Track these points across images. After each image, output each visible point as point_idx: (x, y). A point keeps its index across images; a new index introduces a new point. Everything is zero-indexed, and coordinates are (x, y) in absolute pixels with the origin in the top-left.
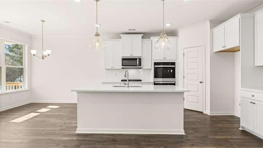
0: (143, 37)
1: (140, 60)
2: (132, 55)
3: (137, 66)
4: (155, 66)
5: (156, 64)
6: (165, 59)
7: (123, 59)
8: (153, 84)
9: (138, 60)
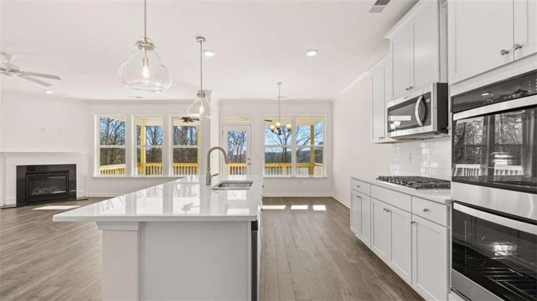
6: (516, 53)
7: (389, 110)
8: (448, 209)
9: (418, 102)
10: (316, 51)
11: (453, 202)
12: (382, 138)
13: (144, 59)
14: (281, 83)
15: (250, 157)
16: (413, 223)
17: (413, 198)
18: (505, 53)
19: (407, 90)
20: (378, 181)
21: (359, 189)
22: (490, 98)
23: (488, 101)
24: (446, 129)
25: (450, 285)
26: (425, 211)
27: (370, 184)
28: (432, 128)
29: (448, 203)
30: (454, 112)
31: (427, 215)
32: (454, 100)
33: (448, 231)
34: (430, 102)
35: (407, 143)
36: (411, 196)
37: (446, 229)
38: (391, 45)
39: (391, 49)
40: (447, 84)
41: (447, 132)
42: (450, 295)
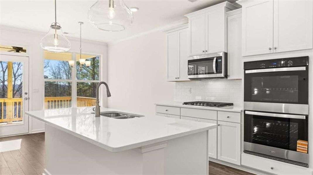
0: (229, 9)
1: (219, 60)
2: (206, 51)
3: (213, 73)
4: (247, 72)
5: (248, 65)
6: (274, 50)
7: (190, 62)
8: (241, 114)
9: (215, 60)
10: (138, 9)
11: (245, 111)
12: (178, 78)
14: (82, 23)
15: (27, 92)
16: (219, 125)
17: (218, 112)
18: (270, 49)
19: (204, 51)
20: (185, 106)
21: (166, 112)
22: (263, 66)
23: (263, 67)
24: (226, 76)
25: (243, 150)
26: (228, 117)
27: (180, 108)
28: (222, 75)
29: (240, 111)
30: (245, 70)
31: (229, 120)
32: (246, 64)
33: (241, 125)
34: (221, 61)
35: (188, 82)
36: (217, 111)
37: (240, 124)
38: (189, 22)
39: (189, 24)
40: (227, 53)
41: (227, 78)
42: (242, 154)
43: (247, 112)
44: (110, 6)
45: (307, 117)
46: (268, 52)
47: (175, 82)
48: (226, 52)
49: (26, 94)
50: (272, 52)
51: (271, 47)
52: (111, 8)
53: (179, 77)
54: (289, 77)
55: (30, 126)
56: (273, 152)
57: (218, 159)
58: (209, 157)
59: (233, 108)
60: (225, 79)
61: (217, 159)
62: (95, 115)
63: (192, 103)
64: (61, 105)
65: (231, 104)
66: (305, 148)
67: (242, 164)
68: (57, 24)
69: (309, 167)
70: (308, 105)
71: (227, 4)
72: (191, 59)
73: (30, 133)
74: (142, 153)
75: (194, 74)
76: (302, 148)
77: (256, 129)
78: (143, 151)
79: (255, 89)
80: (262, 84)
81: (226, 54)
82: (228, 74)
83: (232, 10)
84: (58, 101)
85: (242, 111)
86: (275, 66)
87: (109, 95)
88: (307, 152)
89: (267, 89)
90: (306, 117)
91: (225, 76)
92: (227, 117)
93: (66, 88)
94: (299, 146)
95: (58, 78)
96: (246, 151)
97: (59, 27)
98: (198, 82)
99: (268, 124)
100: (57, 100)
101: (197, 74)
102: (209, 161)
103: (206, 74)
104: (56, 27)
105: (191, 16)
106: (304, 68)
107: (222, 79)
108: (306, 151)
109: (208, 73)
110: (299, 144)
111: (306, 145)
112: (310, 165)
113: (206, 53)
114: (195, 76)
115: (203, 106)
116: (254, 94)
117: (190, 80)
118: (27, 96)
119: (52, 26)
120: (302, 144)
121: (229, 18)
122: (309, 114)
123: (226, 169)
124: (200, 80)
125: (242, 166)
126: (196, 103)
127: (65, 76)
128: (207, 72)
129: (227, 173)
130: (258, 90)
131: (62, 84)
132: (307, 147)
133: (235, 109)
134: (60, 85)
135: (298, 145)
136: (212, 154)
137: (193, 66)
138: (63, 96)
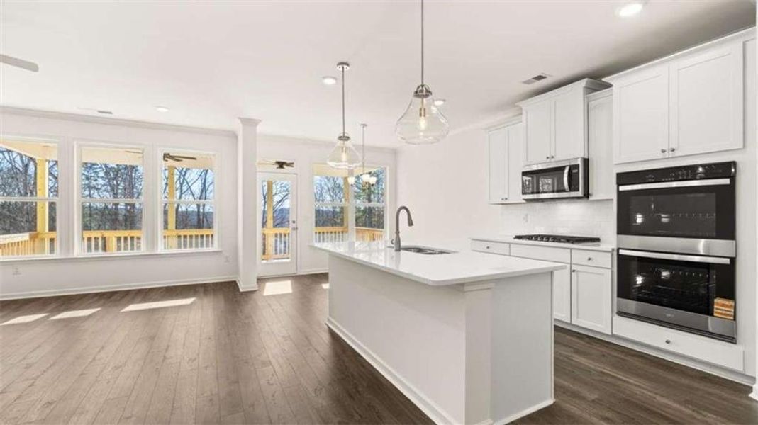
0: (591, 89)
1: (575, 171)
2: (553, 157)
3: (564, 191)
4: (622, 188)
5: (623, 178)
6: (671, 153)
7: (524, 174)
8: (612, 255)
9: (566, 171)
10: (444, 100)
11: (618, 250)
12: (506, 199)
13: (421, 109)
14: (365, 125)
15: (295, 220)
16: (574, 271)
17: (573, 251)
18: (663, 151)
19: (548, 158)
20: (517, 240)
21: (488, 250)
22: (651, 178)
23: (650, 180)
24: (587, 195)
25: (615, 310)
26: (590, 259)
27: (510, 244)
28: (580, 193)
29: (610, 250)
30: (619, 184)
31: (590, 263)
32: (619, 176)
33: (612, 272)
34: (578, 173)
35: (523, 205)
36: (571, 249)
37: (610, 270)
38: (524, 112)
39: (524, 117)
40: (588, 159)
41: (588, 197)
42: (614, 318)
43: (622, 252)
44: (421, 115)
45: (733, 260)
46: (661, 155)
47: (501, 206)
48: (586, 157)
49: (294, 222)
50: (667, 156)
51: (665, 148)
52: (423, 117)
53: (507, 197)
54: (702, 195)
55: (299, 263)
56: (668, 315)
57: (573, 323)
58: (555, 320)
59: (599, 245)
60: (585, 200)
61: (571, 324)
62: (394, 249)
63: (530, 238)
64: (323, 239)
65: (597, 240)
66: (731, 312)
67: (614, 333)
68: (346, 135)
69: (738, 342)
70: (734, 242)
71: (587, 82)
72: (528, 169)
73: (299, 273)
74: (465, 292)
75: (532, 193)
76: (724, 312)
77: (639, 280)
78: (466, 288)
79: (638, 216)
80: (653, 206)
81: (586, 162)
82: (590, 192)
83: (598, 91)
84: (323, 233)
85: (613, 250)
86: (673, 179)
87: (411, 223)
88: (732, 318)
89: (663, 216)
90: (731, 260)
91: (585, 195)
92: (587, 258)
93: (330, 214)
94: (718, 307)
95: (319, 200)
96: (621, 313)
97: (348, 138)
98: (538, 205)
99: (665, 274)
100: (325, 231)
101: (538, 192)
102: (555, 326)
103: (553, 191)
104: (344, 138)
105: (527, 105)
106: (726, 181)
107: (580, 200)
108: (731, 316)
109: (558, 191)
110: (718, 304)
111: (730, 307)
112: (739, 339)
113: (553, 160)
114: (535, 196)
115: (548, 241)
116: (636, 222)
117: (524, 201)
118: (294, 225)
119: (340, 137)
120: (723, 305)
121: (592, 104)
122: (736, 255)
123: (587, 340)
124: (543, 202)
125: (613, 336)
126: (537, 237)
127: (328, 198)
128: (556, 189)
129: (587, 345)
130: (644, 217)
131: (325, 209)
132: (733, 310)
133: (603, 246)
134: (322, 211)
135: (715, 306)
136: (562, 315)
137: (530, 178)
138: (327, 225)
